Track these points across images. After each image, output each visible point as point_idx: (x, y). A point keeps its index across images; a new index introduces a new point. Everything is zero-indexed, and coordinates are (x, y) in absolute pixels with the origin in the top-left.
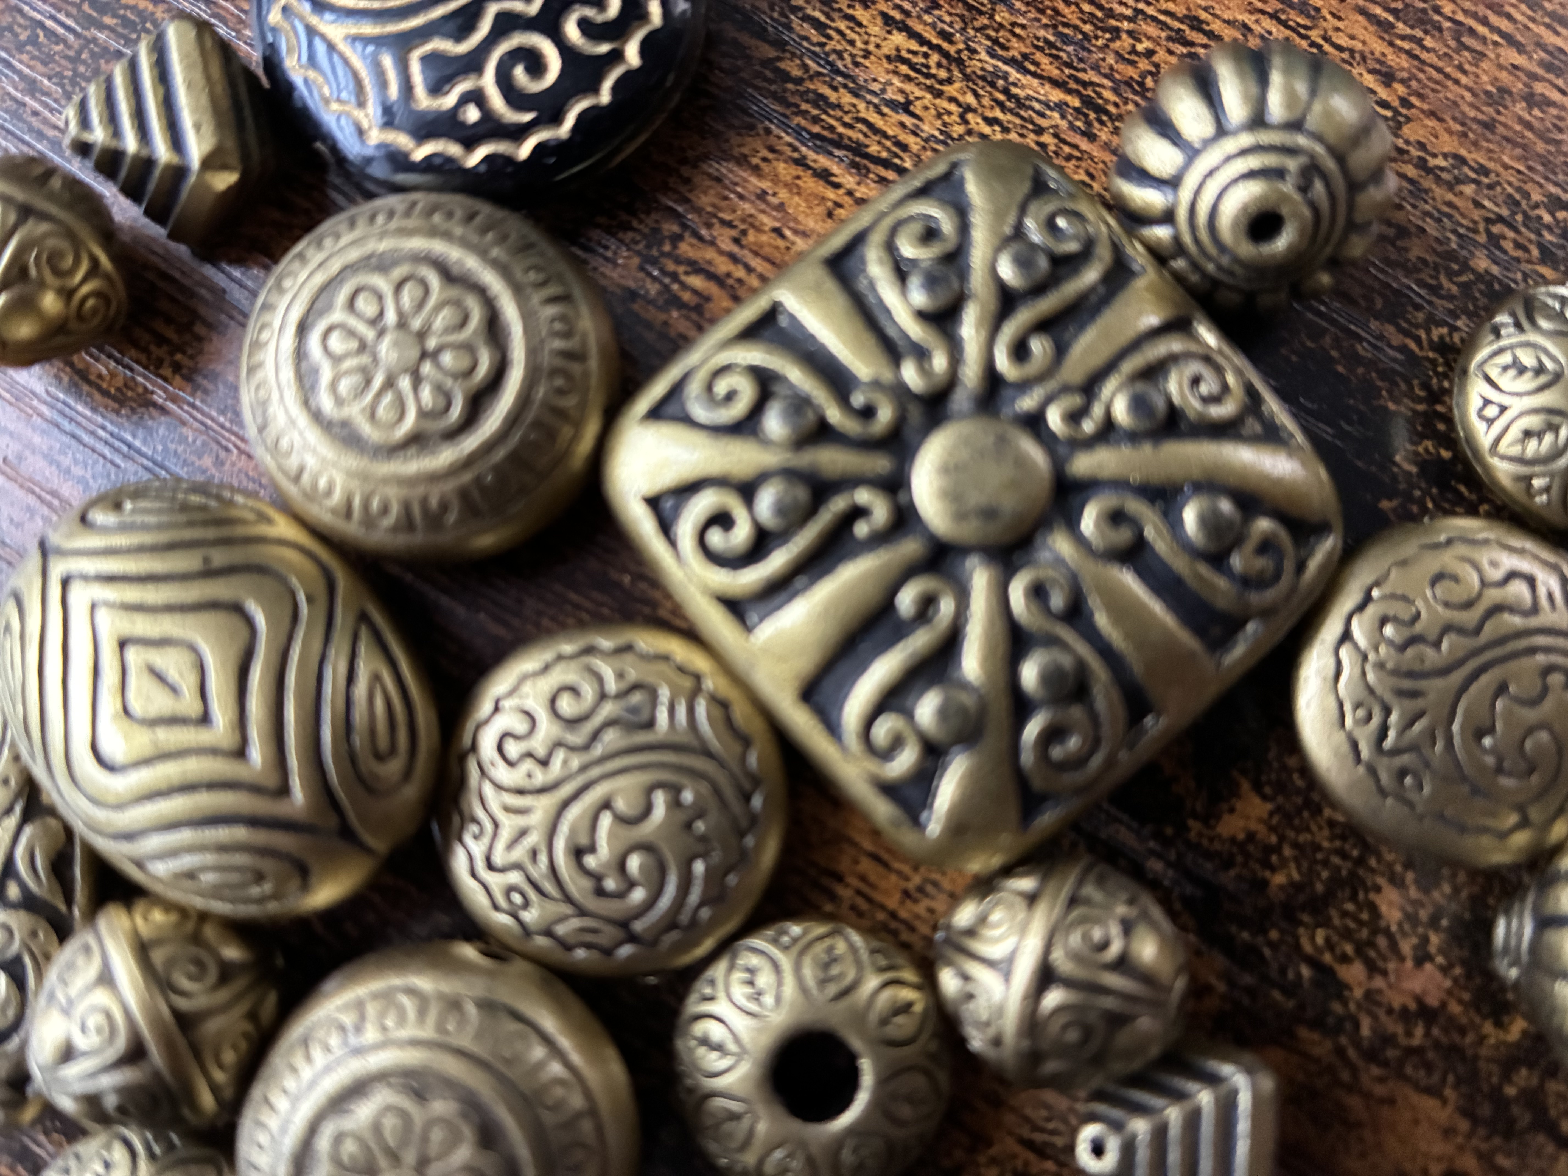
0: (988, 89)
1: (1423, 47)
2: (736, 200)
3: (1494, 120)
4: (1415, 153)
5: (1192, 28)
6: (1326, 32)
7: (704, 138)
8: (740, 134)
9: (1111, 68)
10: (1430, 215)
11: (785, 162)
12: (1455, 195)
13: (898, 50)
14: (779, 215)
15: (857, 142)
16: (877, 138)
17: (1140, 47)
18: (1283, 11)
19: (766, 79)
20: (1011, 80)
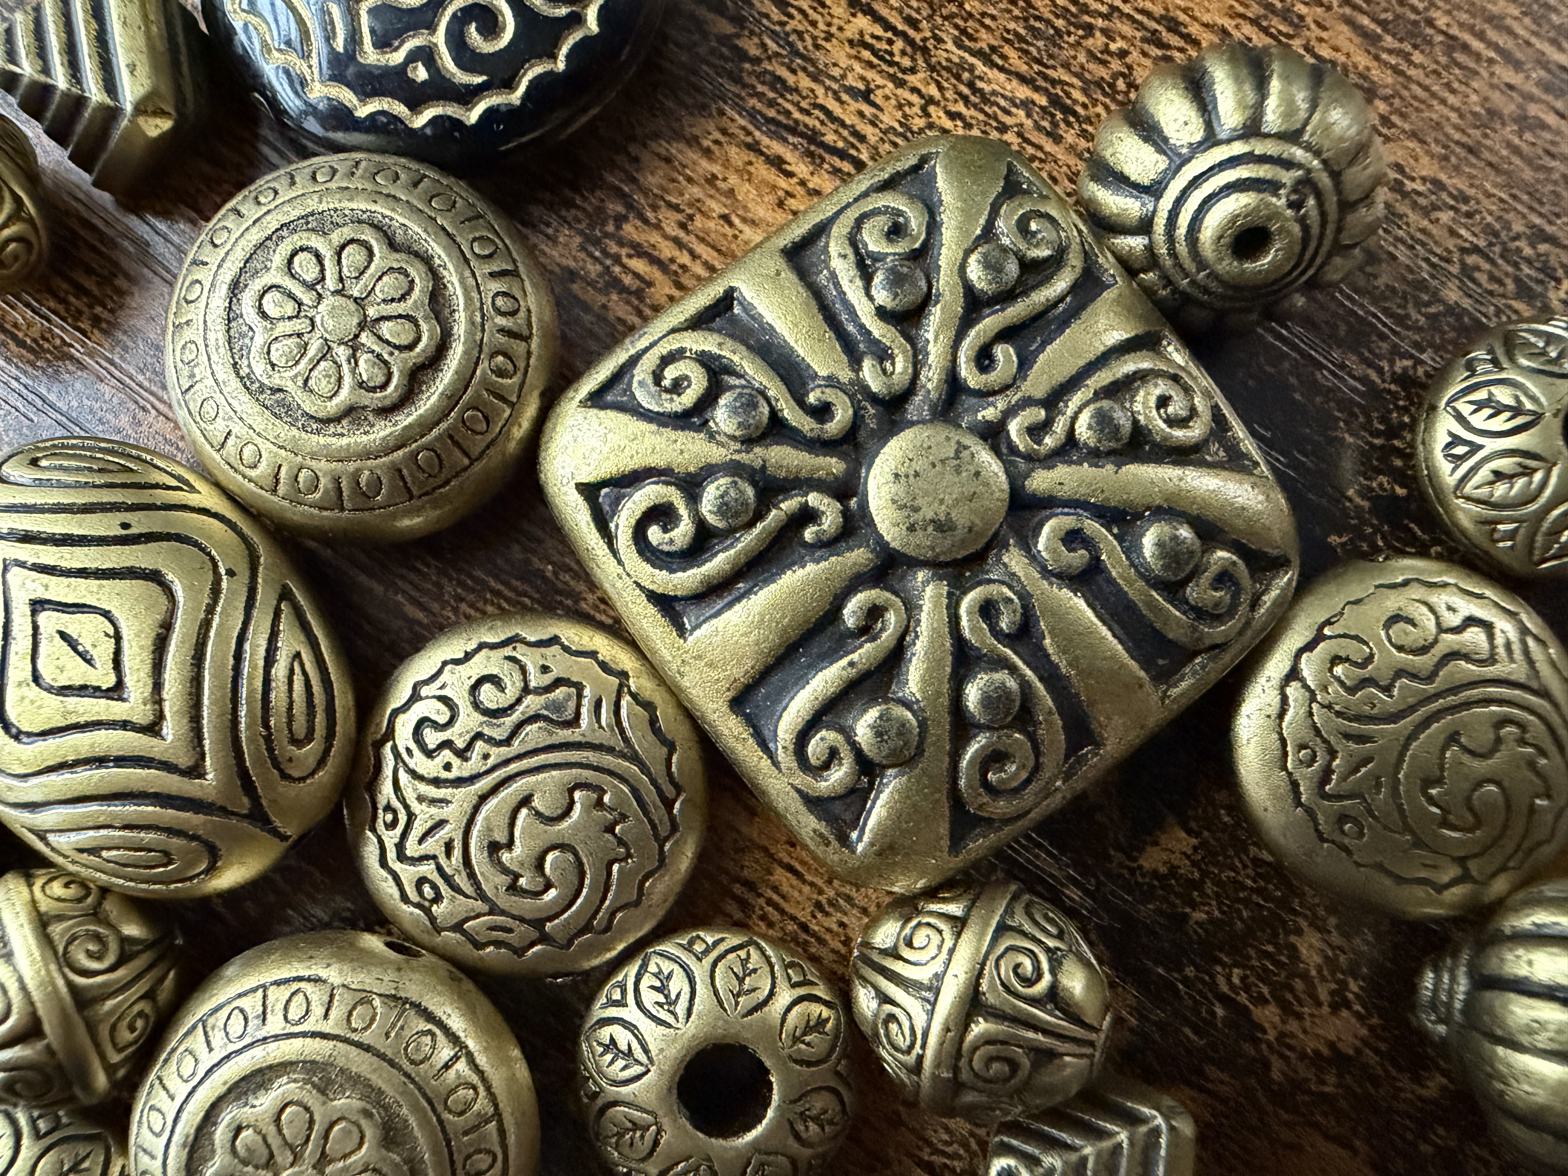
0: (953, 81)
1: (1410, 63)
2: (684, 183)
3: (1479, 143)
4: (1393, 175)
5: (1169, 30)
6: (1308, 41)
7: (655, 116)
8: (692, 114)
9: (1082, 67)
10: (1403, 242)
11: (738, 146)
12: (1431, 222)
13: (861, 33)
14: (729, 202)
15: (813, 130)
16: (834, 127)
17: (1113, 47)
18: (1266, 17)
19: (722, 57)
20: (977, 73)
